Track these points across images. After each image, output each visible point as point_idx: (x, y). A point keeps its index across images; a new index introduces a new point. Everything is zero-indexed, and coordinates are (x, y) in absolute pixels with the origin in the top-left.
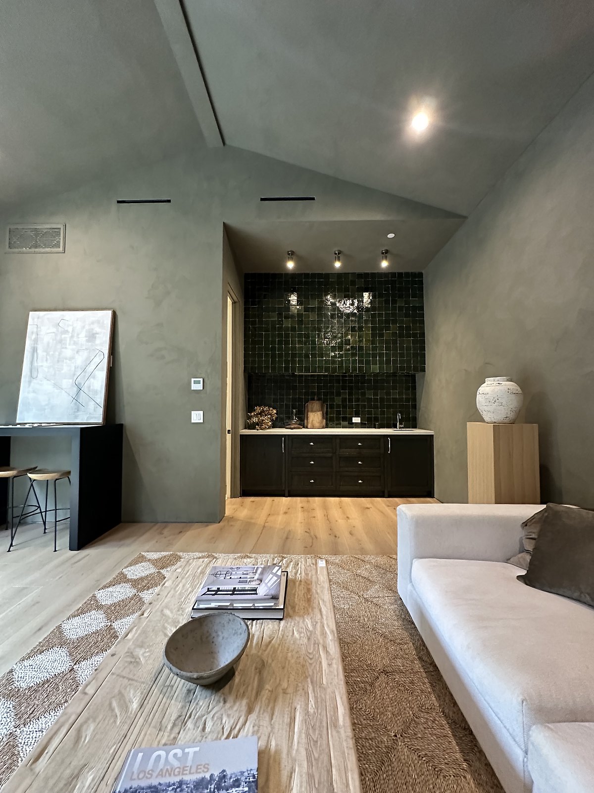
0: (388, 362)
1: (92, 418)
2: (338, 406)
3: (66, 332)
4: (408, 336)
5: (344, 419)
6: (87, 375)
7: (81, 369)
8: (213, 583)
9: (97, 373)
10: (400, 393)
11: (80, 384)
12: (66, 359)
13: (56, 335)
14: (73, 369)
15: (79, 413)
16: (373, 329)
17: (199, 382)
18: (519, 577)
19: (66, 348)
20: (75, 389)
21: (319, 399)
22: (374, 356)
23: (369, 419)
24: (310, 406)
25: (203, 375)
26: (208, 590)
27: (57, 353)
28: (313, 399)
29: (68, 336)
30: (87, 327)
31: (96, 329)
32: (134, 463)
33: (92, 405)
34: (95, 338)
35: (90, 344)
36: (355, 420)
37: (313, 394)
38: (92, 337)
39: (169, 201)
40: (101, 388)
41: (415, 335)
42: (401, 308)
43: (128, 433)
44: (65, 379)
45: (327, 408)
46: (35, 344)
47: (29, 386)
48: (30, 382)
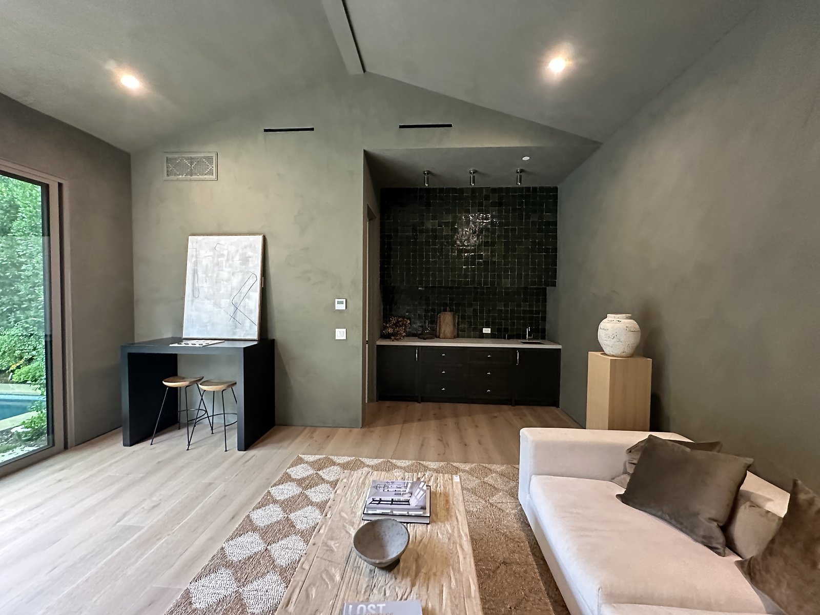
0: (520, 276)
1: (248, 334)
2: (469, 317)
3: (222, 255)
4: (541, 251)
5: (475, 329)
6: (243, 296)
7: (237, 290)
8: (375, 494)
9: (251, 293)
10: (531, 306)
11: (236, 303)
12: (223, 280)
13: (213, 258)
14: (229, 289)
15: (237, 330)
16: (506, 244)
17: (342, 303)
18: (618, 496)
19: (222, 270)
20: (233, 308)
21: (451, 311)
22: (506, 271)
23: (499, 330)
24: (442, 317)
25: (346, 296)
26: (373, 500)
27: (215, 275)
28: (445, 310)
29: (224, 259)
30: (240, 251)
31: (248, 253)
32: (285, 374)
33: (248, 323)
34: (248, 261)
35: (244, 267)
36: (485, 331)
37: (446, 305)
38: (245, 260)
39: (312, 129)
40: (255, 308)
41: (547, 250)
42: (534, 223)
43: (279, 349)
44: (223, 298)
45: (458, 319)
46: (195, 266)
47: (192, 304)
48: (192, 301)
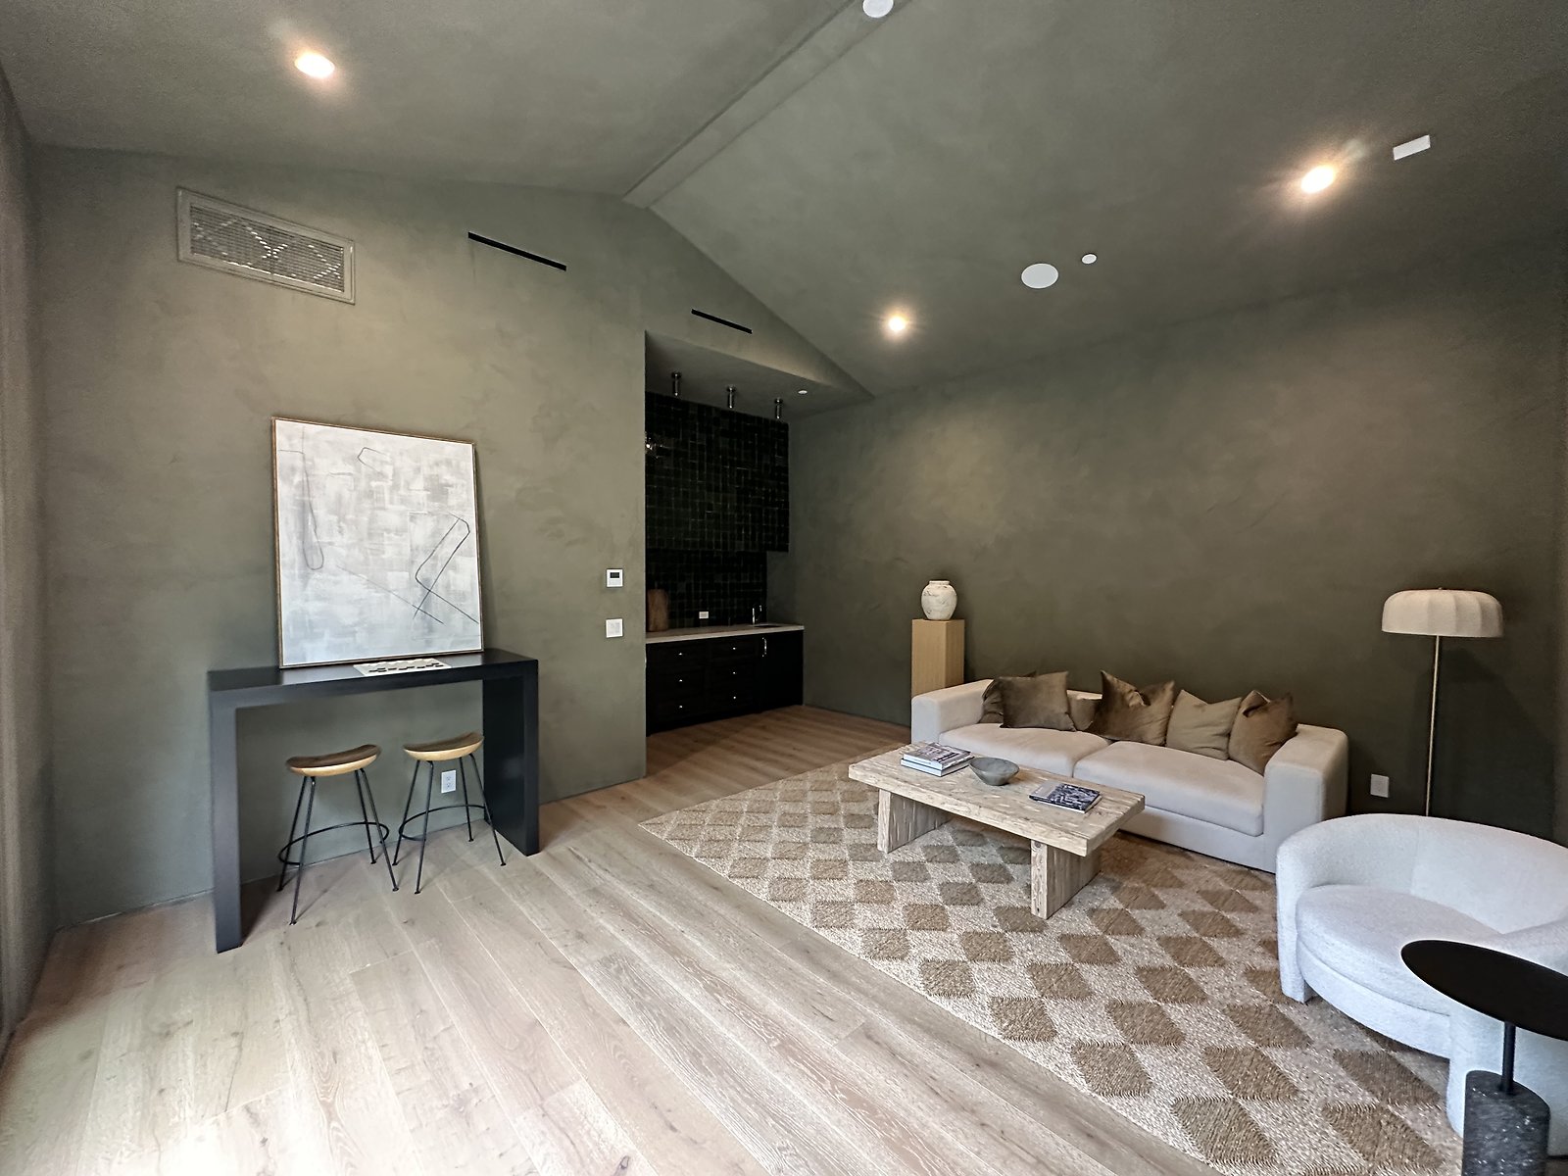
1: (462, 642)
2: (682, 596)
3: (381, 475)
5: (688, 615)
6: (440, 565)
7: (426, 552)
9: (458, 559)
10: (751, 577)
11: (427, 580)
12: (388, 531)
13: (356, 480)
14: (407, 551)
15: (435, 636)
17: (617, 576)
19: (384, 509)
20: (418, 591)
21: (660, 587)
23: (719, 613)
25: (624, 564)
27: (366, 519)
29: (385, 484)
30: (426, 471)
31: (445, 477)
33: (458, 619)
34: (446, 493)
35: (437, 504)
36: (702, 616)
38: (439, 491)
39: (563, 267)
40: (472, 588)
41: (779, 505)
42: (766, 467)
44: (392, 571)
46: (303, 495)
47: (305, 585)
48: (305, 578)
